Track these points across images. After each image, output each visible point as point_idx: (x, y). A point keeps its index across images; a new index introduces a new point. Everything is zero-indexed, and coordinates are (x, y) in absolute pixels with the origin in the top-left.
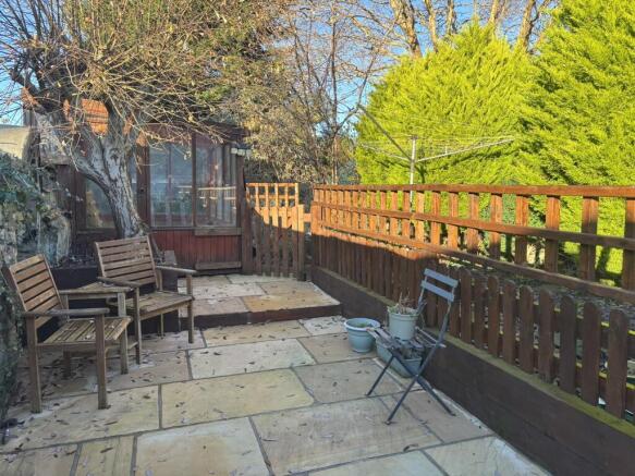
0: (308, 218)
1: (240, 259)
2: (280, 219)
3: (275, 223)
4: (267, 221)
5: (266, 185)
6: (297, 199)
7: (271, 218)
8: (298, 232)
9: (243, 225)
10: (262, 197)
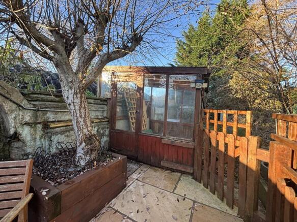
0: (265, 155)
1: (193, 166)
2: (226, 145)
3: (221, 148)
4: (214, 143)
5: (215, 112)
6: (248, 129)
7: (217, 142)
8: (247, 168)
9: (196, 140)
10: (212, 121)
